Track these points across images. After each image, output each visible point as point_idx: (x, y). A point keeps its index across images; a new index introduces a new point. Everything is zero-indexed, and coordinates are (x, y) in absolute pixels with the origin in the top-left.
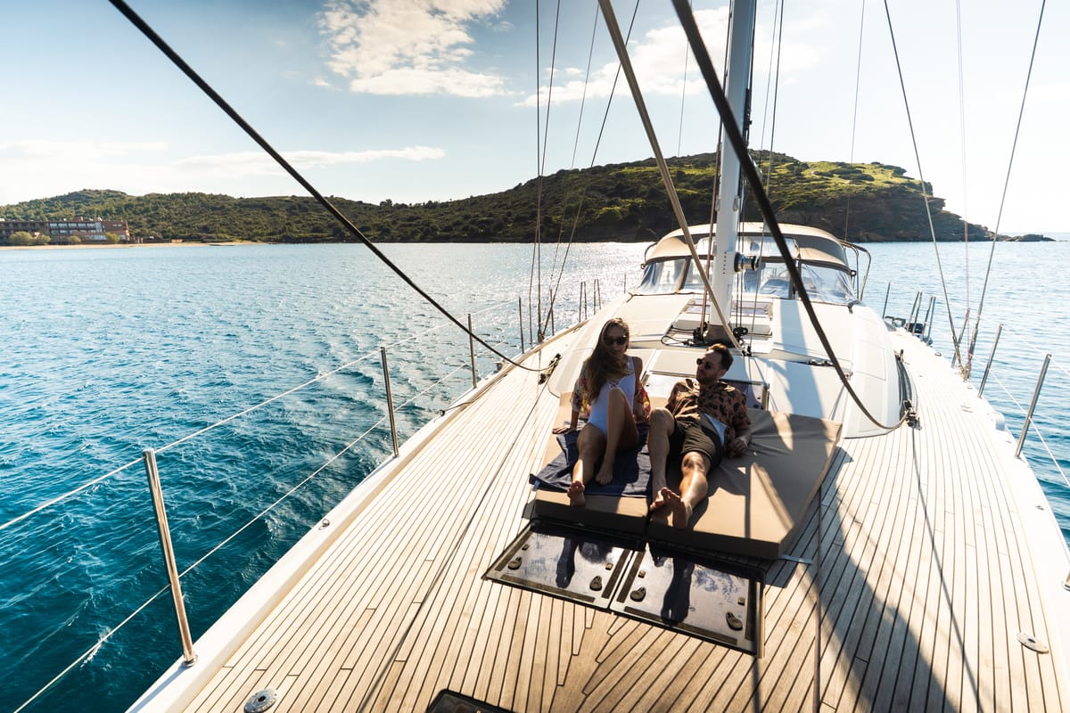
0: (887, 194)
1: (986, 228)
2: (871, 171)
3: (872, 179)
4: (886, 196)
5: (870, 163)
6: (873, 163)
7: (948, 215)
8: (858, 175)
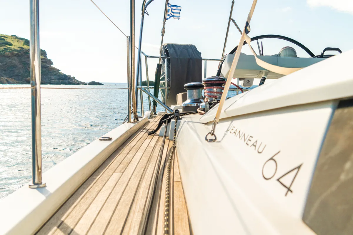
0: (17, 54)
1: (74, 78)
2: (11, 40)
3: (11, 45)
4: (17, 55)
5: (10, 35)
6: (12, 35)
7: (54, 69)
8: (3, 41)
